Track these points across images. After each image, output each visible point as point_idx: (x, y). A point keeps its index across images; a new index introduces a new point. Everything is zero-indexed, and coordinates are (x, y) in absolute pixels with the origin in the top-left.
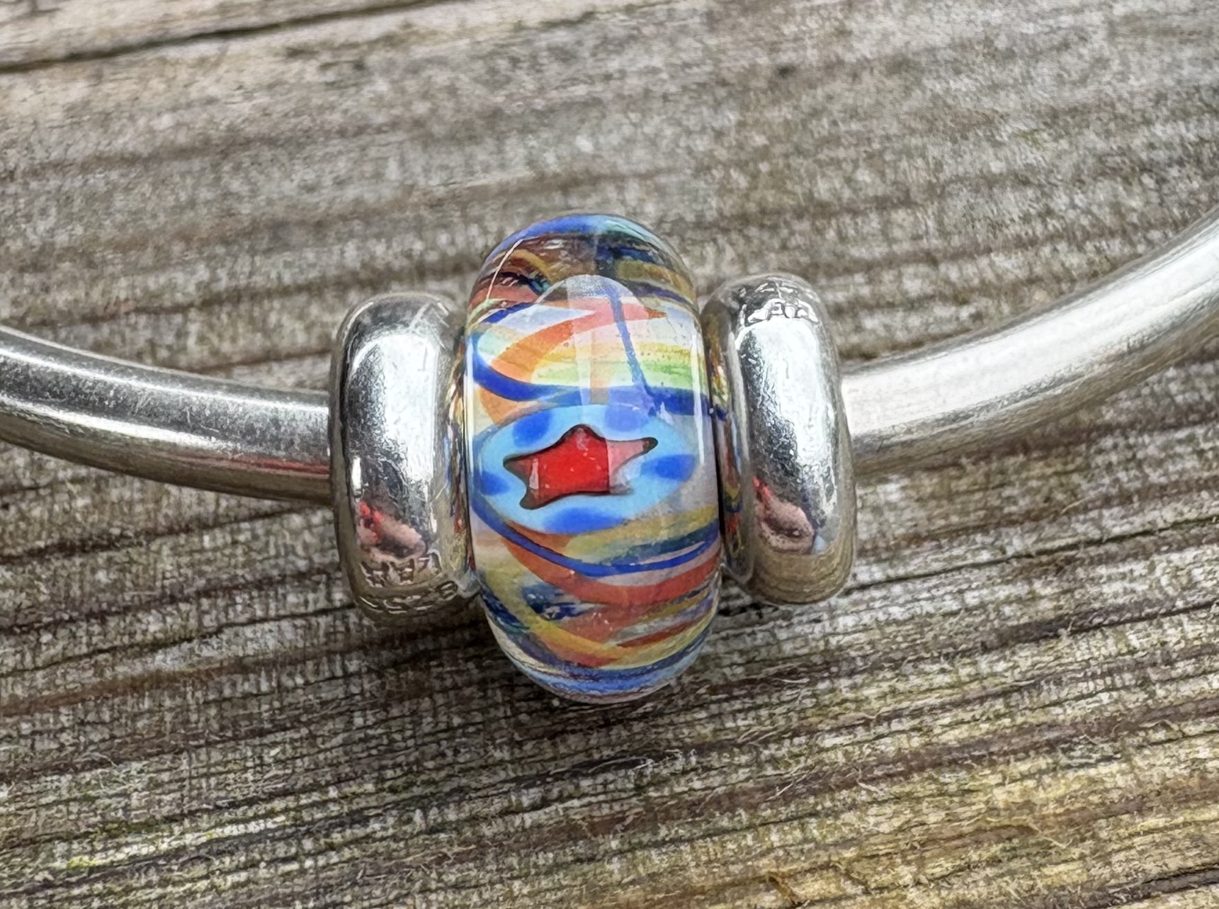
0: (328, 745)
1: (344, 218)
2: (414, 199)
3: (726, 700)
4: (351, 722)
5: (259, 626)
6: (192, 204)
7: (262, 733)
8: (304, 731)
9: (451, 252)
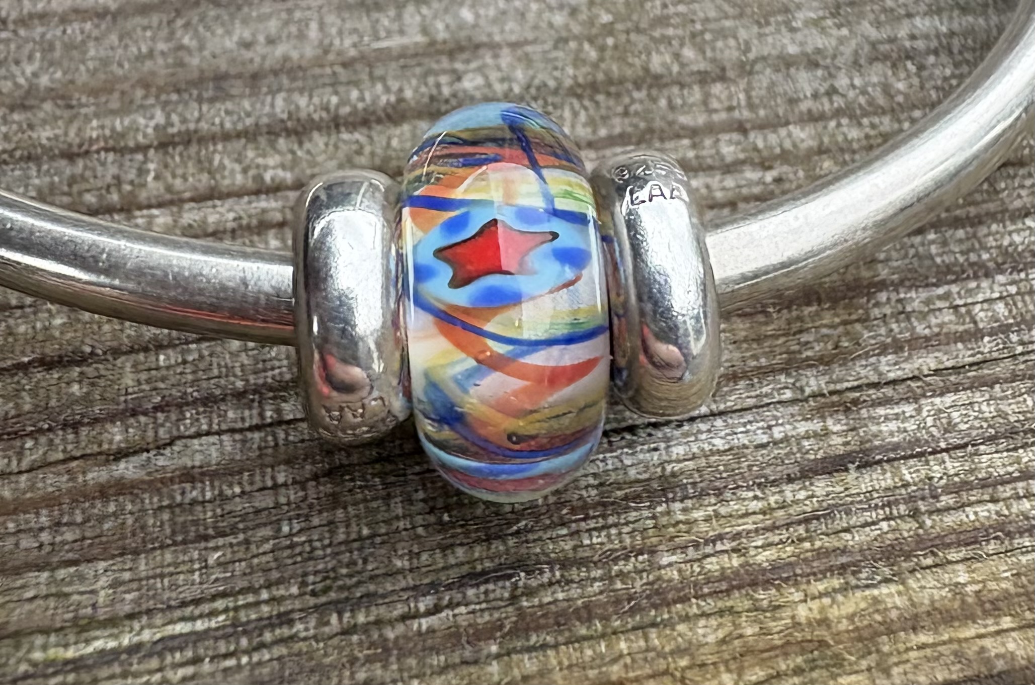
0: (261, 551)
1: (275, 73)
2: (331, 57)
3: (584, 520)
4: (279, 530)
5: (204, 439)
6: (151, 54)
7: (206, 538)
8: (241, 537)
9: (360, 106)
